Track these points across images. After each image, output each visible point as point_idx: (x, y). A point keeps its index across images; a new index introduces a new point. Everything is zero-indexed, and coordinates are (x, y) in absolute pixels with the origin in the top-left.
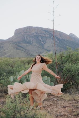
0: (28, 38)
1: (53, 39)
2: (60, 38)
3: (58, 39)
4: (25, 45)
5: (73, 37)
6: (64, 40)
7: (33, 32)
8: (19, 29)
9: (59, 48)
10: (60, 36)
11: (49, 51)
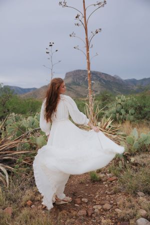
0: (78, 80)
1: (100, 81)
2: (106, 79)
3: (104, 81)
4: (75, 86)
5: (117, 78)
6: (109, 81)
7: (82, 75)
8: (70, 73)
9: (105, 89)
10: (106, 78)
11: (97, 92)
